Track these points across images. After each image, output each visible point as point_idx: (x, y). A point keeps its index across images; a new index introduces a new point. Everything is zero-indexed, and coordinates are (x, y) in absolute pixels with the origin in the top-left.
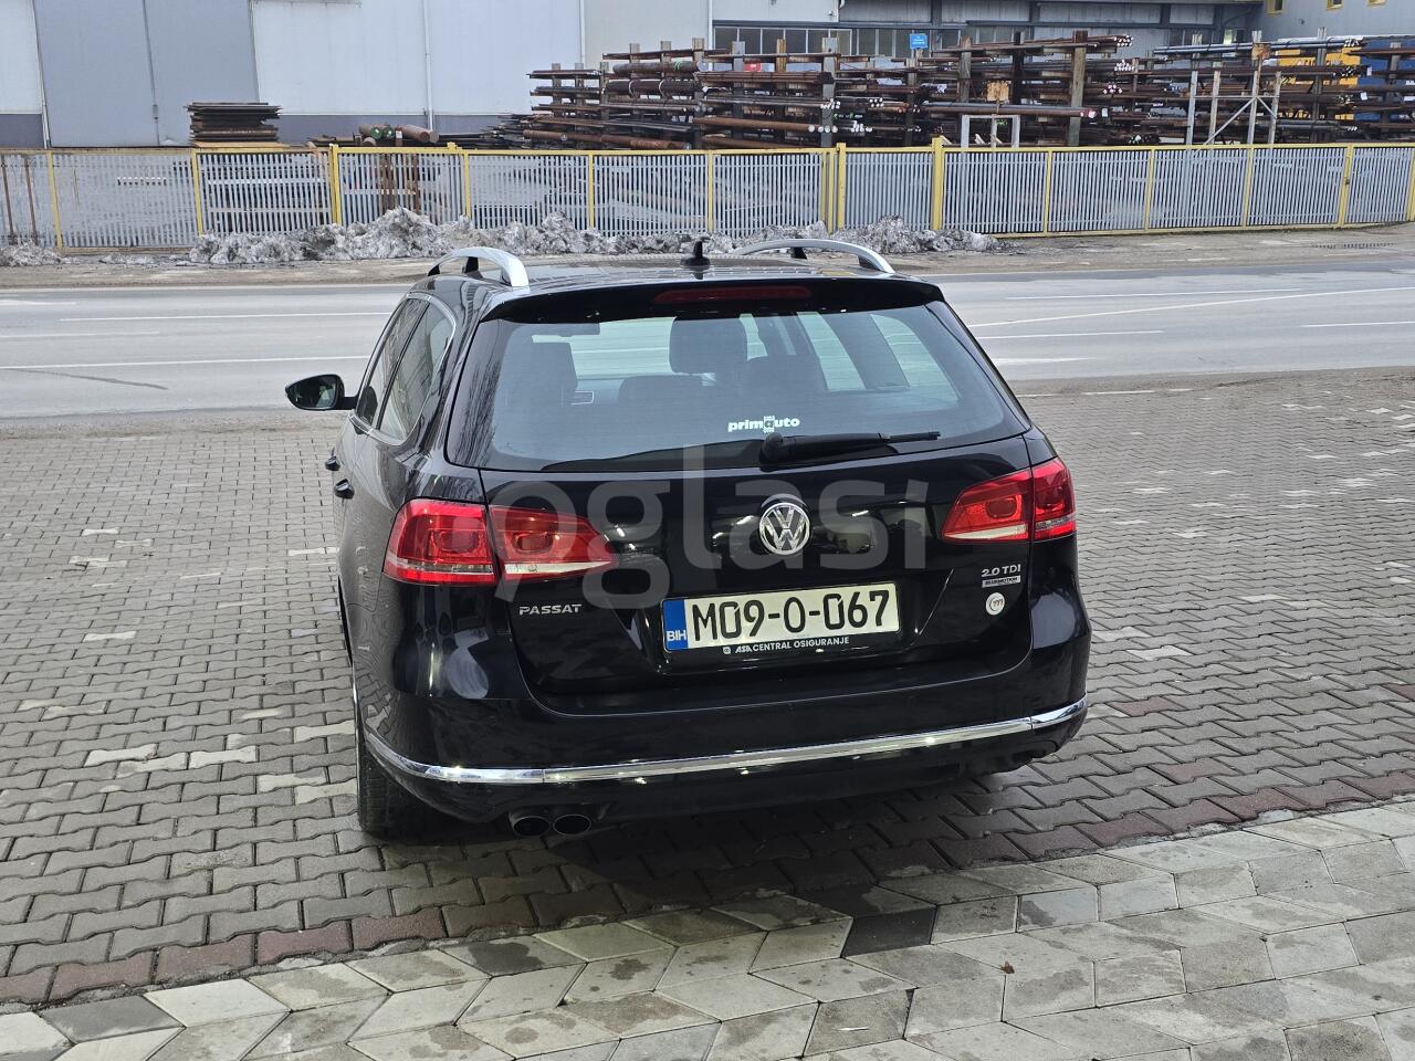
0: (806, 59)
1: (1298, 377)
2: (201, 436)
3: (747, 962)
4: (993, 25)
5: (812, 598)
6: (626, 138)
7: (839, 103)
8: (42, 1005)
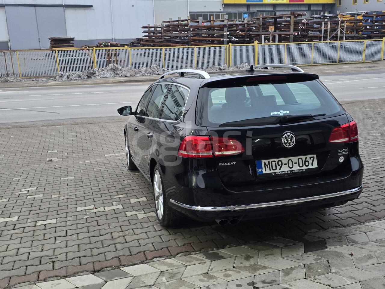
0: (220, 21)
1: (362, 101)
2: (72, 125)
3: (280, 255)
4: (264, 11)
5: (295, 159)
6: (170, 44)
7: (229, 33)
8: (94, 272)
